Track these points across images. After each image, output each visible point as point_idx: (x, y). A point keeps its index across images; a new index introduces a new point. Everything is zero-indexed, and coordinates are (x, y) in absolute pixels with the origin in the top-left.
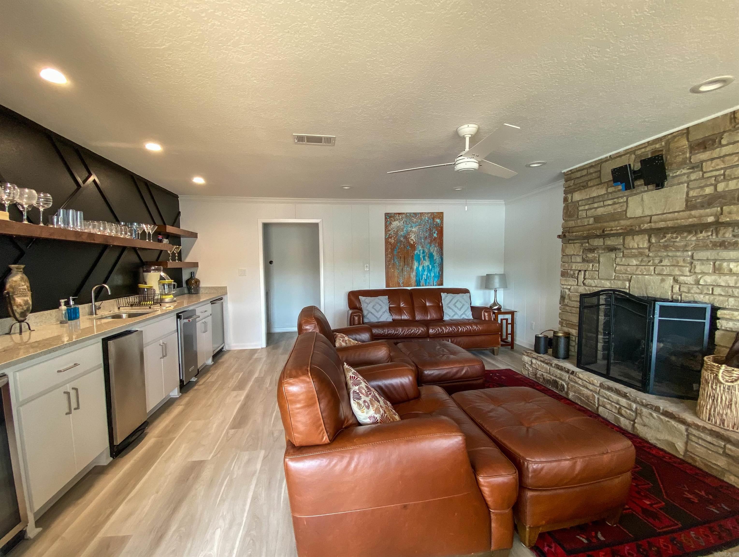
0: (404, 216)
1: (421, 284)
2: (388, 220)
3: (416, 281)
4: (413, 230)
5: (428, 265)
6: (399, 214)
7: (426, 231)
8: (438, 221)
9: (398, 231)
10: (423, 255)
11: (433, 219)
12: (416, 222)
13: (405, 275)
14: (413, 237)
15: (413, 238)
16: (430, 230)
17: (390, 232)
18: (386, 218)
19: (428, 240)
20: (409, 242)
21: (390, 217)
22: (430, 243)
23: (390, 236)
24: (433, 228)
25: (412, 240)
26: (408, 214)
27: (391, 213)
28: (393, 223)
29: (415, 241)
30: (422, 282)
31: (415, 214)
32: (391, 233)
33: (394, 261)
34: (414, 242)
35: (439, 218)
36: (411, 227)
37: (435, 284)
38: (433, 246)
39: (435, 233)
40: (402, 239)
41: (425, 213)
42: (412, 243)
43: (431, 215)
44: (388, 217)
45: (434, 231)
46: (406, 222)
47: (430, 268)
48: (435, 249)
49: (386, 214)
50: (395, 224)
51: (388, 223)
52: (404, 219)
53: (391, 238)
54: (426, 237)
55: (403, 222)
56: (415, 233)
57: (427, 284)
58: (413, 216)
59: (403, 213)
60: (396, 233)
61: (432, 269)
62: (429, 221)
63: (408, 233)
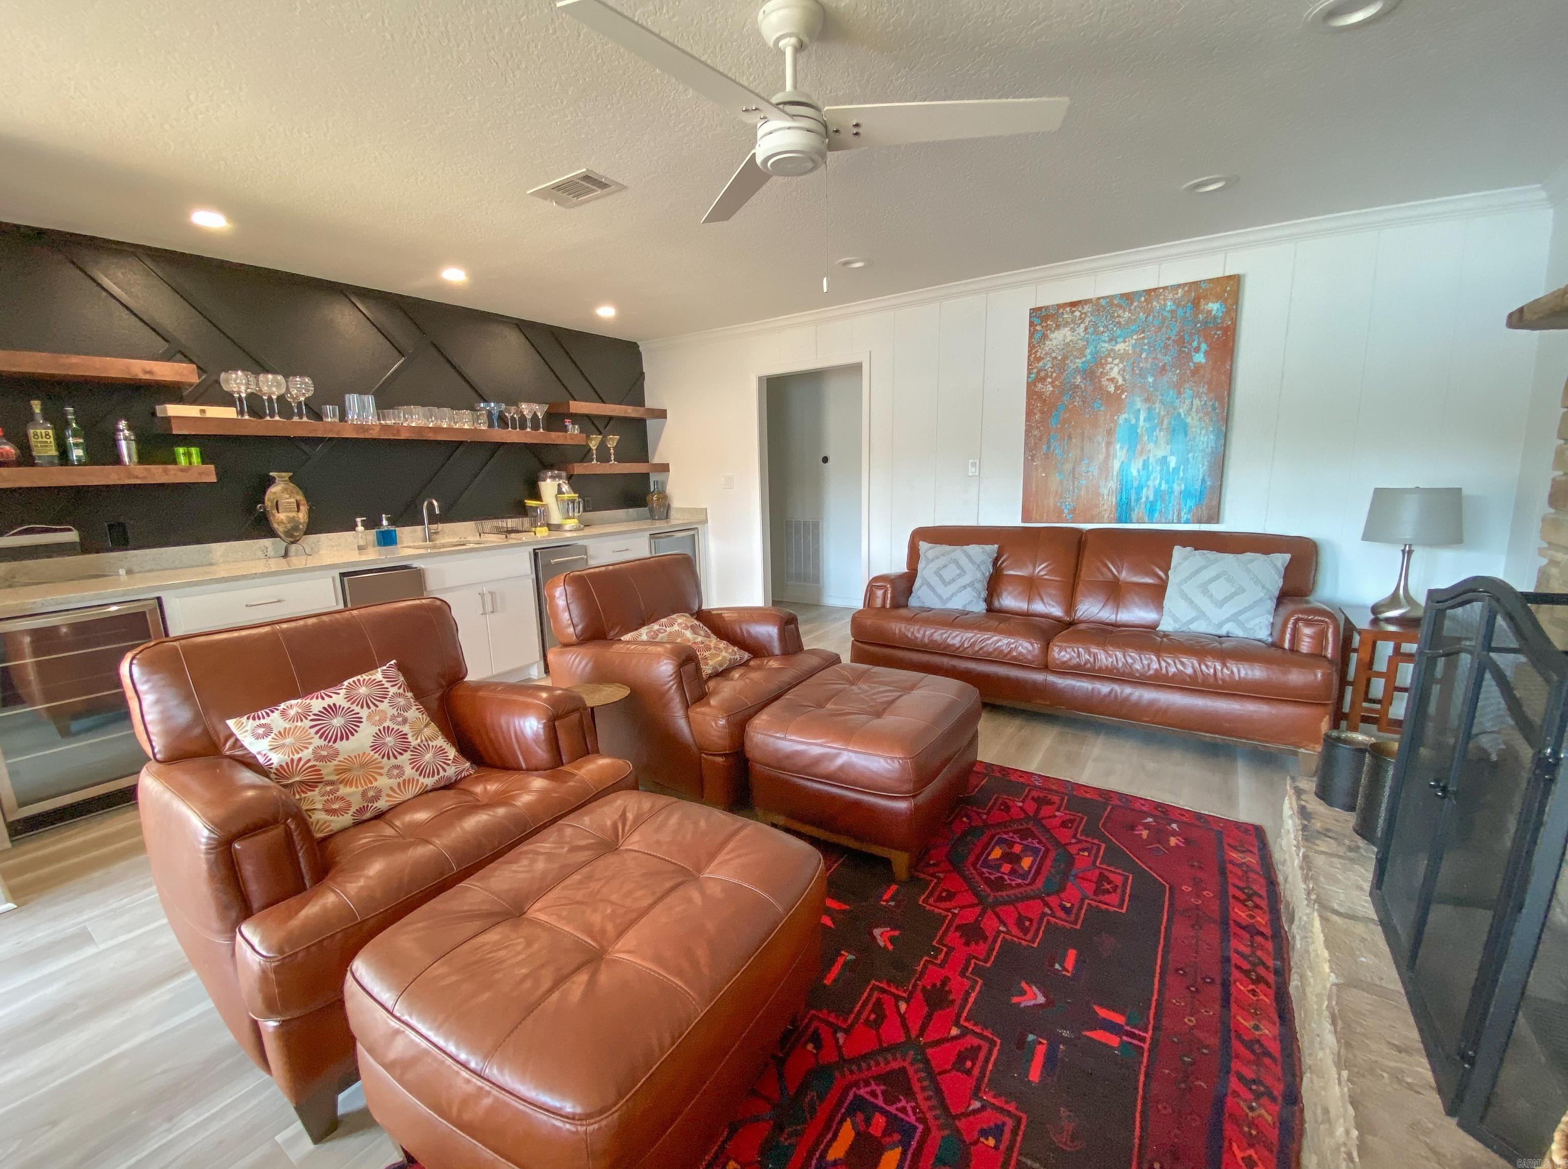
0: (1087, 308)
1: (1134, 516)
2: (1038, 328)
3: (1119, 504)
4: (1117, 348)
5: (1165, 458)
6: (1073, 304)
7: (1166, 347)
8: (1214, 307)
9: (1065, 358)
10: (1147, 425)
11: (1196, 303)
12: (1129, 321)
13: (1079, 489)
14: (1116, 370)
15: (1115, 373)
16: (1181, 342)
17: (1041, 364)
18: (1032, 324)
19: (1172, 376)
20: (1101, 388)
21: (1045, 318)
22: (1178, 388)
23: (1042, 374)
24: (1191, 335)
25: (1112, 380)
26: (1103, 302)
27: (1047, 308)
28: (1052, 336)
29: (1120, 382)
30: (1139, 510)
31: (1128, 297)
32: (1045, 365)
33: (1049, 447)
34: (1117, 388)
35: (1218, 298)
36: (1111, 340)
37: (1184, 517)
38: (1188, 393)
39: (1197, 350)
40: (1078, 380)
41: (1165, 288)
42: (1112, 389)
43: (1189, 291)
44: (1037, 321)
45: (1195, 344)
46: (1095, 325)
47: (1172, 465)
48: (1197, 402)
49: (1035, 312)
50: (1059, 337)
51: (1037, 336)
52: (1088, 319)
53: (1043, 380)
54: (1164, 369)
55: (1086, 329)
56: (1123, 357)
57: (1156, 515)
58: (1120, 306)
59: (1087, 302)
60: (1061, 365)
61: (1177, 469)
62: (1180, 312)
63: (1100, 361)
